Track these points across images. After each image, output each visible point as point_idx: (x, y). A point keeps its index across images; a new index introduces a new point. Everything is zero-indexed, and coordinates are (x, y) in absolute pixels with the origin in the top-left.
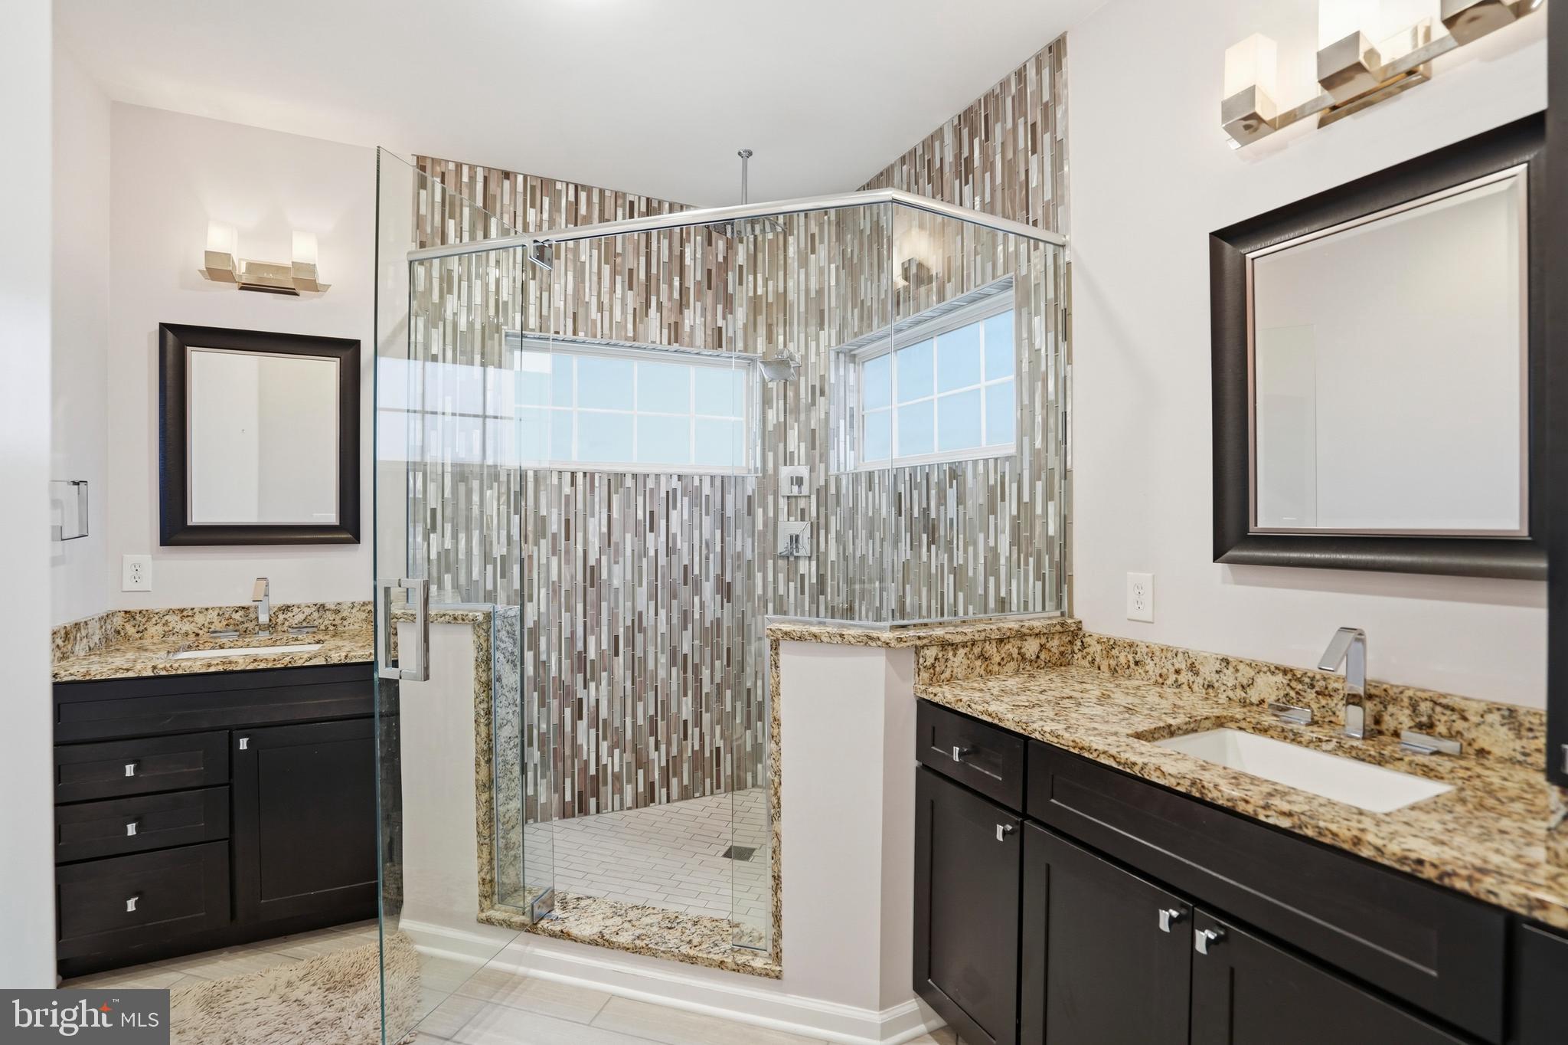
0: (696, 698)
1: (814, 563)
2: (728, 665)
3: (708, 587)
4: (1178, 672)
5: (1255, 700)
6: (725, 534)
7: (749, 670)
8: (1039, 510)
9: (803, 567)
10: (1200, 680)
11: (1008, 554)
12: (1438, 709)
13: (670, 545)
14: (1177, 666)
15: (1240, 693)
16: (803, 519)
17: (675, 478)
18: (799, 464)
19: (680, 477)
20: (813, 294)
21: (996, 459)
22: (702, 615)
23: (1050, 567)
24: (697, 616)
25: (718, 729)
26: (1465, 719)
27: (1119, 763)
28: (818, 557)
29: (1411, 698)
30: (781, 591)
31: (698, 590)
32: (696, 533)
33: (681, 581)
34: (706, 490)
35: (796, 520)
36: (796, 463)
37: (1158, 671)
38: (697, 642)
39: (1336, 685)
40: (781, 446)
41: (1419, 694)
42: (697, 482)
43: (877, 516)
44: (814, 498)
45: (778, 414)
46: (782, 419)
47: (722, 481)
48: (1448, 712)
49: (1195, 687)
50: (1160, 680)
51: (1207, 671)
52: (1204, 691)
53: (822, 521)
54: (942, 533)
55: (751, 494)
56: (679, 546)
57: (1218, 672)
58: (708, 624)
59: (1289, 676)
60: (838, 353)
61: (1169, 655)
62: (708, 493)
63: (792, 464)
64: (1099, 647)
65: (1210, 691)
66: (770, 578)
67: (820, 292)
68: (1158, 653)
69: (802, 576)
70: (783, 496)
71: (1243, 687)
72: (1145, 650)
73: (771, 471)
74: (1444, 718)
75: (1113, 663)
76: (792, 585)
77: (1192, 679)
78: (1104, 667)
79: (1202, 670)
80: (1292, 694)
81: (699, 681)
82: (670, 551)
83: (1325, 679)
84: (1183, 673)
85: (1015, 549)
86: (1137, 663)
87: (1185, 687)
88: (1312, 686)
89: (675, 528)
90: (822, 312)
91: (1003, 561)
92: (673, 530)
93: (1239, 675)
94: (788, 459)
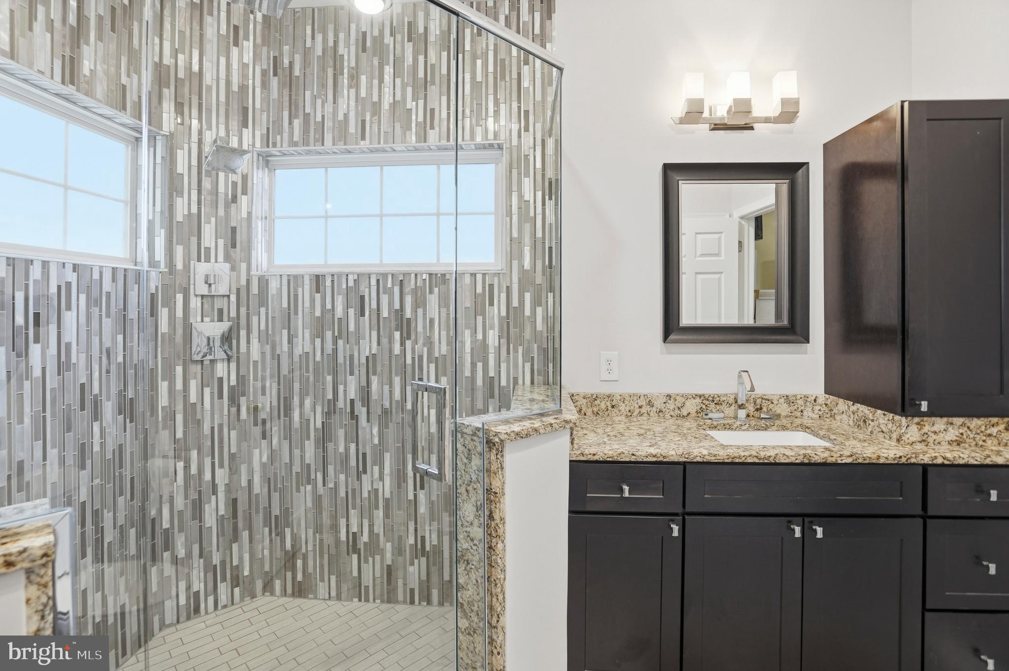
0: (96, 555)
1: (233, 365)
2: (132, 499)
3: (109, 408)
4: (640, 407)
5: (685, 414)
6: (128, 340)
7: (153, 496)
8: (527, 312)
9: (221, 370)
10: (654, 409)
11: (497, 344)
12: (764, 401)
13: (63, 359)
14: (640, 404)
15: (677, 412)
16: (220, 319)
17: (69, 268)
18: (216, 261)
19: (75, 268)
20: (235, 88)
21: (484, 274)
22: (102, 445)
23: (538, 352)
24: (96, 448)
25: (122, 581)
26: (772, 403)
27: (760, 459)
28: (238, 358)
29: (754, 399)
30: (193, 398)
31: (96, 415)
32: (96, 340)
33: (77, 406)
34: (107, 286)
35: (213, 321)
36: (213, 259)
37: (628, 409)
38: (97, 481)
39: (723, 399)
40: (194, 240)
41: (756, 396)
42: (96, 276)
43: (329, 316)
44: (233, 298)
45: (189, 204)
46: (194, 210)
47: (125, 276)
48: (767, 402)
49: (652, 414)
50: (629, 414)
51: (658, 404)
52: (657, 415)
53: (243, 321)
54: (420, 328)
55: (154, 291)
56: (74, 360)
57: (664, 403)
58: (109, 456)
59: (702, 398)
60: (259, 155)
61: (635, 398)
62: (109, 290)
63: (208, 260)
64: (585, 401)
65: (661, 414)
66: (179, 386)
67: (243, 88)
68: (627, 398)
69: (221, 380)
70: (196, 296)
71: (679, 408)
72: (619, 398)
73: (179, 266)
74: (766, 405)
75: (595, 409)
76: (207, 391)
77: (649, 410)
78: (589, 412)
79: (655, 403)
80: (704, 407)
81: (100, 530)
82: (63, 366)
83: (719, 397)
84: (644, 408)
85: (504, 341)
86: (613, 407)
87: (645, 415)
88: (713, 401)
89: (70, 335)
90: (245, 110)
91: (491, 350)
92: (65, 339)
93: (677, 402)
94: (204, 255)
